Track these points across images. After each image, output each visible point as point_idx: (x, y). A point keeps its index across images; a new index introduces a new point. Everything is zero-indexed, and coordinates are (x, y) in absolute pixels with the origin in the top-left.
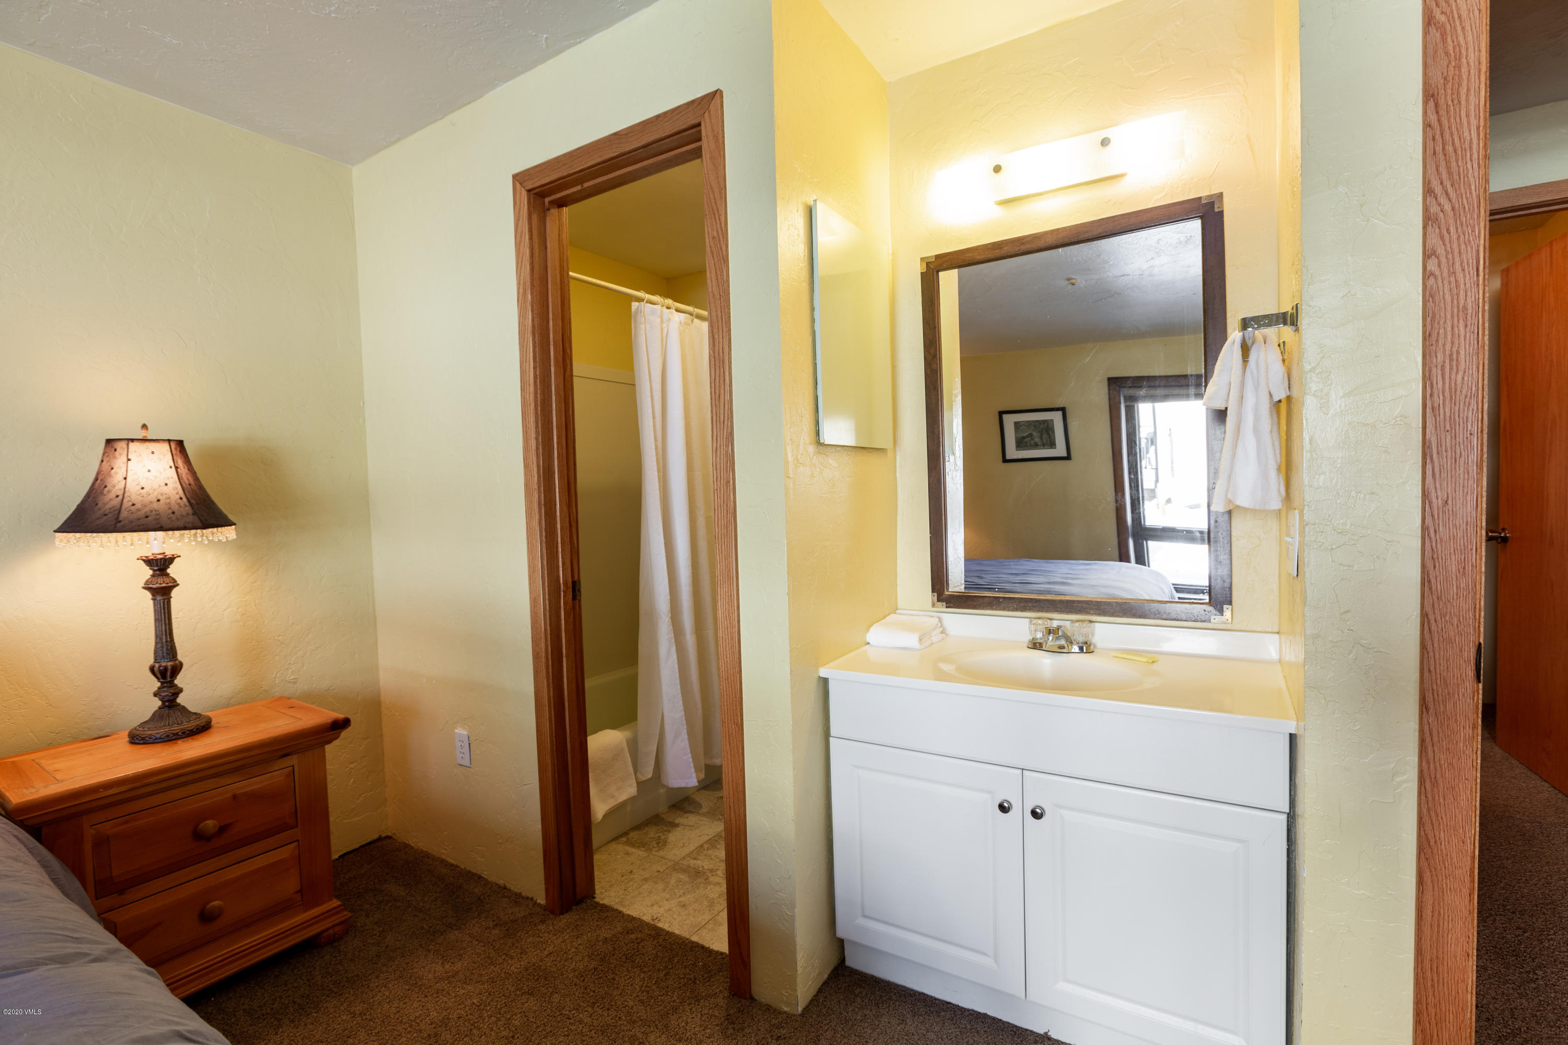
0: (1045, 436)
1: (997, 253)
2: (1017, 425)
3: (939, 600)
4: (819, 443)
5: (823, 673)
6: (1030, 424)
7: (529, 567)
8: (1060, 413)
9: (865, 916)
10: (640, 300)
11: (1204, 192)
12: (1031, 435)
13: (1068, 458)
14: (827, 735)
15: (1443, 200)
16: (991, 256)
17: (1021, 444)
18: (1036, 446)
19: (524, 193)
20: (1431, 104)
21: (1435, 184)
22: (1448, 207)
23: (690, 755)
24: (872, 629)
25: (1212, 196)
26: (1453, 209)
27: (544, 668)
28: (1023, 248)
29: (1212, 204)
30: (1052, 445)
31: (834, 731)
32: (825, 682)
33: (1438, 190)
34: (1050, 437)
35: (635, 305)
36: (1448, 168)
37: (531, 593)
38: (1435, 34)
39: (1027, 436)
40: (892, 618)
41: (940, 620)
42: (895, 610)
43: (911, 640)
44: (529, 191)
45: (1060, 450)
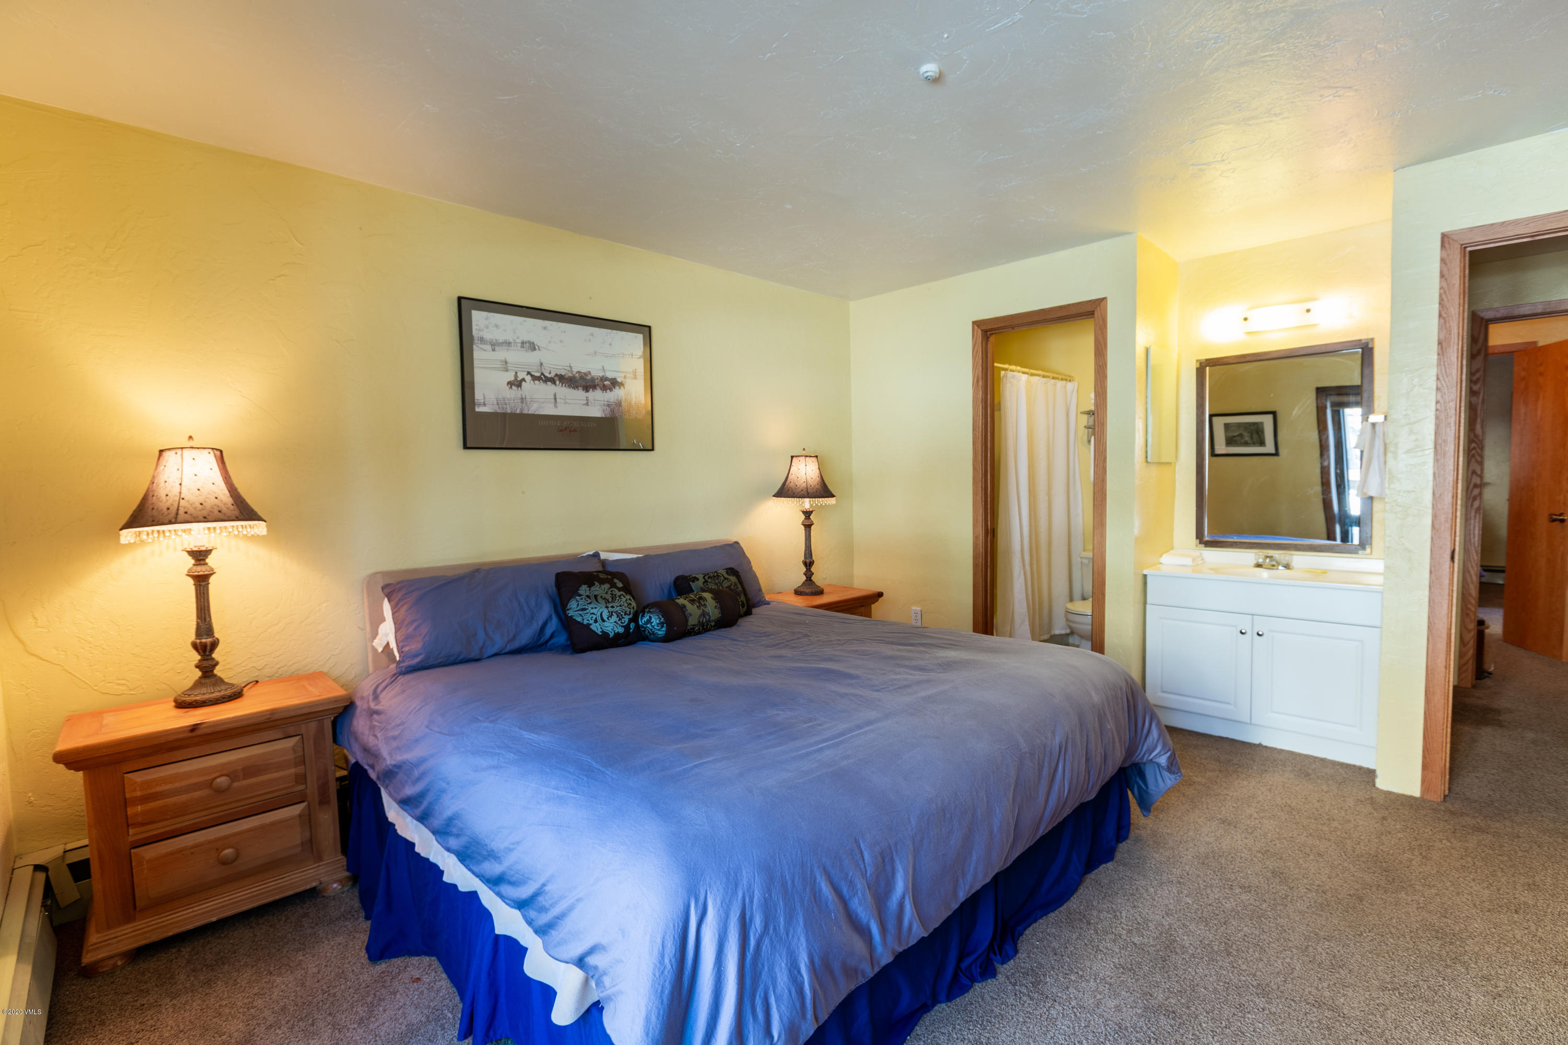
0: (1255, 436)
1: (1243, 360)
2: (1227, 426)
3: (1200, 543)
4: (1147, 462)
5: (1145, 572)
6: (1239, 425)
7: (974, 520)
8: (1270, 417)
9: (1163, 692)
10: (1006, 370)
11: (1363, 337)
12: (1241, 435)
13: (1276, 454)
14: (1145, 603)
15: (1443, 382)
16: (1239, 361)
17: (1230, 442)
18: (1246, 444)
19: (980, 332)
20: (1440, 346)
21: (1440, 376)
22: (1445, 386)
23: (1030, 634)
24: (1164, 556)
25: (1367, 339)
26: (1447, 386)
27: (981, 572)
28: (1259, 358)
29: (1367, 344)
30: (1262, 443)
31: (1149, 600)
32: (1145, 576)
33: (1441, 378)
34: (1260, 437)
35: (1003, 373)
36: (1446, 371)
37: (974, 533)
38: (1442, 321)
39: (1238, 436)
40: (1171, 552)
41: (1201, 554)
42: (1172, 548)
43: (1188, 561)
44: (982, 330)
45: (1269, 448)
